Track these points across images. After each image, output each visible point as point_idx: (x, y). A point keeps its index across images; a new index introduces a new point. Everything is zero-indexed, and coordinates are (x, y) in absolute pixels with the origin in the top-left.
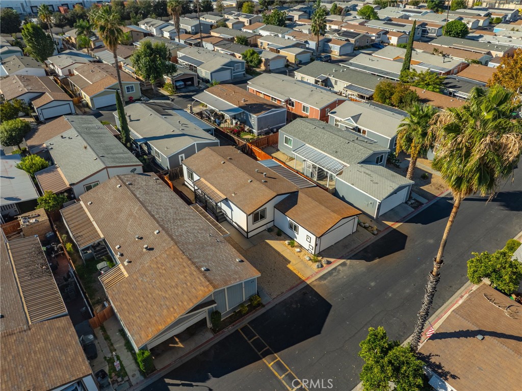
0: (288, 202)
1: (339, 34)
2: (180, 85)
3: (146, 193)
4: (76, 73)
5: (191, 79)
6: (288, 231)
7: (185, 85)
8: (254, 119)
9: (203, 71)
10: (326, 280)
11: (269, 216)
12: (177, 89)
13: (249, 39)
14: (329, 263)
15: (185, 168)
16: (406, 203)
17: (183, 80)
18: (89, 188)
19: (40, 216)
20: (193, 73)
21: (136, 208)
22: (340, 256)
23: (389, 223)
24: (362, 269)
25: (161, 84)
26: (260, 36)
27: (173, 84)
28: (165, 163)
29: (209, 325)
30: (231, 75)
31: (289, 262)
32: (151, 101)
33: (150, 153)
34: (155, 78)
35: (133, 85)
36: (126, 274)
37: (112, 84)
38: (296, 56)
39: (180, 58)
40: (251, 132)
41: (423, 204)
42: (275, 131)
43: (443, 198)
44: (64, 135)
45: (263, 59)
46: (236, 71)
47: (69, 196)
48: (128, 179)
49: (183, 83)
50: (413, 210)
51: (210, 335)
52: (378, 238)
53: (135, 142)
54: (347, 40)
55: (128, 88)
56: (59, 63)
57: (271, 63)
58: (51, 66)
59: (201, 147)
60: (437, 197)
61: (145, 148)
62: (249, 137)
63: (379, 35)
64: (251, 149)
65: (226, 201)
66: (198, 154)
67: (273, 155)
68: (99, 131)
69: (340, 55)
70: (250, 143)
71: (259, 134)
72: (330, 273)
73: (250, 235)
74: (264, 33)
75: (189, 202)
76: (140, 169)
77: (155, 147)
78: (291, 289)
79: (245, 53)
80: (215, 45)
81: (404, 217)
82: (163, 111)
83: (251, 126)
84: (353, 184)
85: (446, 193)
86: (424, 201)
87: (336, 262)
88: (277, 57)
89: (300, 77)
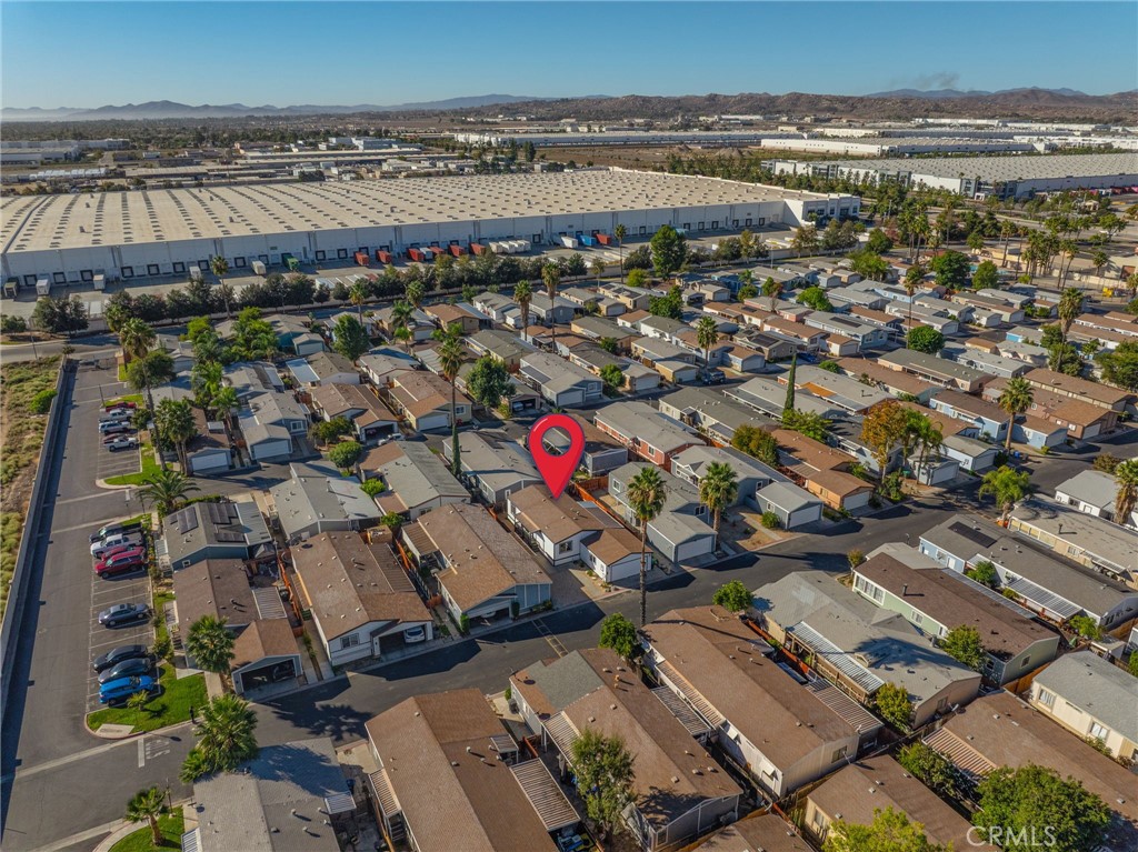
0: (592, 538)
1: (749, 338)
2: (518, 408)
3: (474, 520)
4: (397, 384)
5: (533, 401)
6: (589, 563)
7: (525, 407)
8: (589, 459)
9: (548, 390)
11: (575, 550)
12: (514, 412)
13: (619, 343)
14: (616, 590)
15: (509, 502)
16: (713, 552)
17: (522, 402)
18: (423, 513)
19: (384, 530)
20: (536, 394)
21: (466, 530)
22: (628, 586)
23: (685, 567)
25: (495, 405)
26: (639, 335)
27: (510, 406)
28: (491, 497)
29: (511, 615)
30: (581, 397)
31: (583, 586)
32: (483, 430)
33: (477, 486)
34: (490, 400)
36: (456, 573)
37: (441, 405)
38: (674, 374)
39: (523, 369)
40: (585, 472)
41: (728, 555)
42: (604, 474)
43: (753, 552)
44: (398, 461)
45: (628, 377)
46: (591, 391)
47: (405, 517)
48: (460, 506)
49: (522, 405)
50: (715, 559)
51: (511, 622)
52: (669, 577)
53: (465, 474)
54: (759, 349)
55: (458, 409)
56: (375, 367)
57: (637, 382)
58: (365, 369)
59: (527, 484)
60: (747, 550)
61: (474, 481)
62: (583, 477)
63: (812, 341)
64: (579, 491)
65: (539, 532)
66: (524, 490)
67: (601, 498)
68: (431, 460)
69: (743, 371)
70: (579, 484)
71: (595, 475)
72: (614, 596)
73: (557, 563)
74: (646, 329)
75: (508, 531)
76: (468, 500)
77: (483, 480)
78: (578, 603)
79: (604, 368)
80: (572, 349)
81: (702, 564)
82: (494, 442)
83: (586, 466)
85: (759, 548)
86: (732, 553)
87: (623, 590)
88: (648, 375)
89: (664, 408)
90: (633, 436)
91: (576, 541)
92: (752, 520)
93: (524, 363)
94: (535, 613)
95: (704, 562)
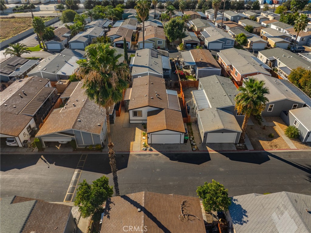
0: (154, 112)
2: (188, 46)
8: (197, 70)
9: (207, 41)
10: (139, 157)
11: (143, 117)
12: (186, 48)
13: (255, 29)
14: (151, 150)
16: (236, 144)
19: (66, 82)
20: (198, 41)
22: (161, 150)
23: (208, 149)
24: (162, 161)
27: (184, 44)
30: (222, 46)
31: (134, 141)
35: (162, 41)
38: (275, 43)
41: (247, 149)
43: (268, 152)
45: (250, 42)
46: (227, 44)
49: (191, 45)
50: (236, 149)
51: (71, 150)
52: (192, 153)
55: (159, 42)
57: (253, 44)
60: (264, 150)
70: (181, 82)
73: (132, 122)
74: (273, 26)
78: (121, 152)
80: (230, 28)
81: (223, 151)
84: (201, 118)
85: (274, 151)
86: (250, 148)
87: (155, 152)
88: (260, 41)
89: (260, 56)
90: (230, 64)
91: (145, 111)
92: (280, 128)
93: (205, 30)
94: (88, 150)
95: (225, 149)
